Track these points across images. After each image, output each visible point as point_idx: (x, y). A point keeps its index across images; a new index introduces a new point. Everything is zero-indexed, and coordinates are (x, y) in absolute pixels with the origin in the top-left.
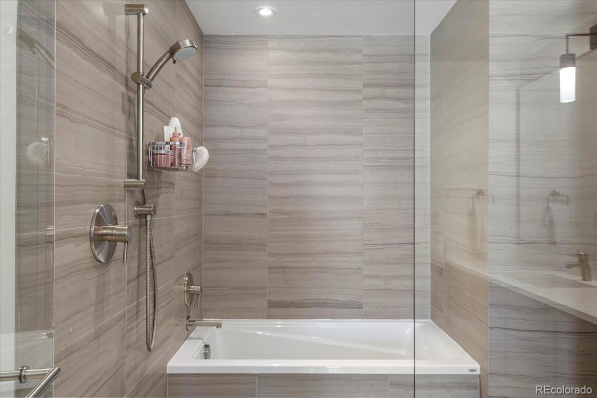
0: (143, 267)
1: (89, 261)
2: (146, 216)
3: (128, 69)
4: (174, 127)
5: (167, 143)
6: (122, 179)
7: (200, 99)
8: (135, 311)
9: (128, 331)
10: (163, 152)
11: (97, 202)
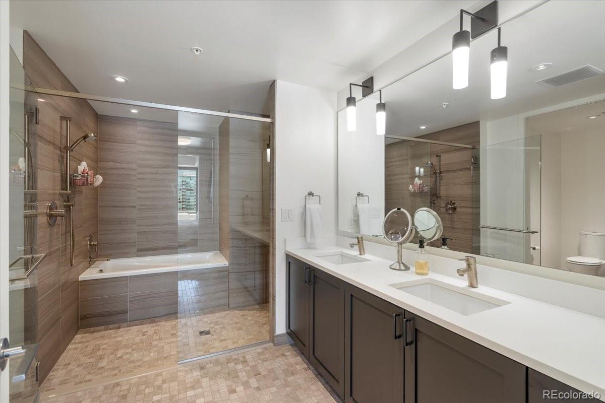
0: (68, 229)
1: (46, 224)
2: (70, 206)
3: (61, 143)
4: (83, 166)
5: (79, 175)
6: (58, 191)
7: (96, 148)
8: (64, 248)
9: (62, 256)
10: (78, 178)
11: (48, 201)
